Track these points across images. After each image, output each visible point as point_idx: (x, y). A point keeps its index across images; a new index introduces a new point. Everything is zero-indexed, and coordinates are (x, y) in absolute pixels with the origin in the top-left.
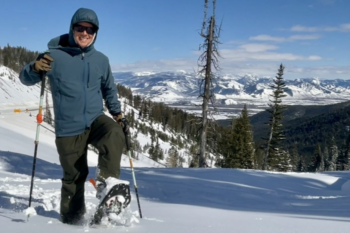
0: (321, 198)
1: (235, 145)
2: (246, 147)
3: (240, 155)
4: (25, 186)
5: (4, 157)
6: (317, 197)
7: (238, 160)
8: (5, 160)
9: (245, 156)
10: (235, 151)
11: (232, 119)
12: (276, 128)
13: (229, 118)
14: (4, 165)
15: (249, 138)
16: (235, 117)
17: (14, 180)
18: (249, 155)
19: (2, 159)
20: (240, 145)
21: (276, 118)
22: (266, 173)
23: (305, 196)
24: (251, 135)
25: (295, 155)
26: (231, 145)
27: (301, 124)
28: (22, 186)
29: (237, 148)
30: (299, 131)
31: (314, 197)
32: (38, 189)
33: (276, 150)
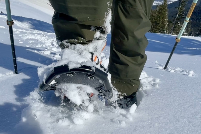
0: (197, 49)
1: (157, 21)
2: (163, 22)
3: (159, 26)
4: (38, 35)
5: (29, 21)
6: (195, 49)
7: (158, 29)
8: (30, 23)
9: (162, 27)
10: (157, 24)
11: (158, 6)
12: (181, 11)
13: (156, 5)
14: (29, 26)
15: (165, 17)
16: (160, 4)
17: (33, 32)
18: (164, 27)
19: (28, 22)
20: (160, 21)
21: (182, 5)
22: (171, 36)
23: (189, 48)
24: (167, 15)
25: (189, 27)
26: (155, 20)
27: (196, 10)
28: (37, 35)
29: (158, 23)
30: (194, 14)
31: (193, 49)
32: (45, 37)
33: (179, 24)
